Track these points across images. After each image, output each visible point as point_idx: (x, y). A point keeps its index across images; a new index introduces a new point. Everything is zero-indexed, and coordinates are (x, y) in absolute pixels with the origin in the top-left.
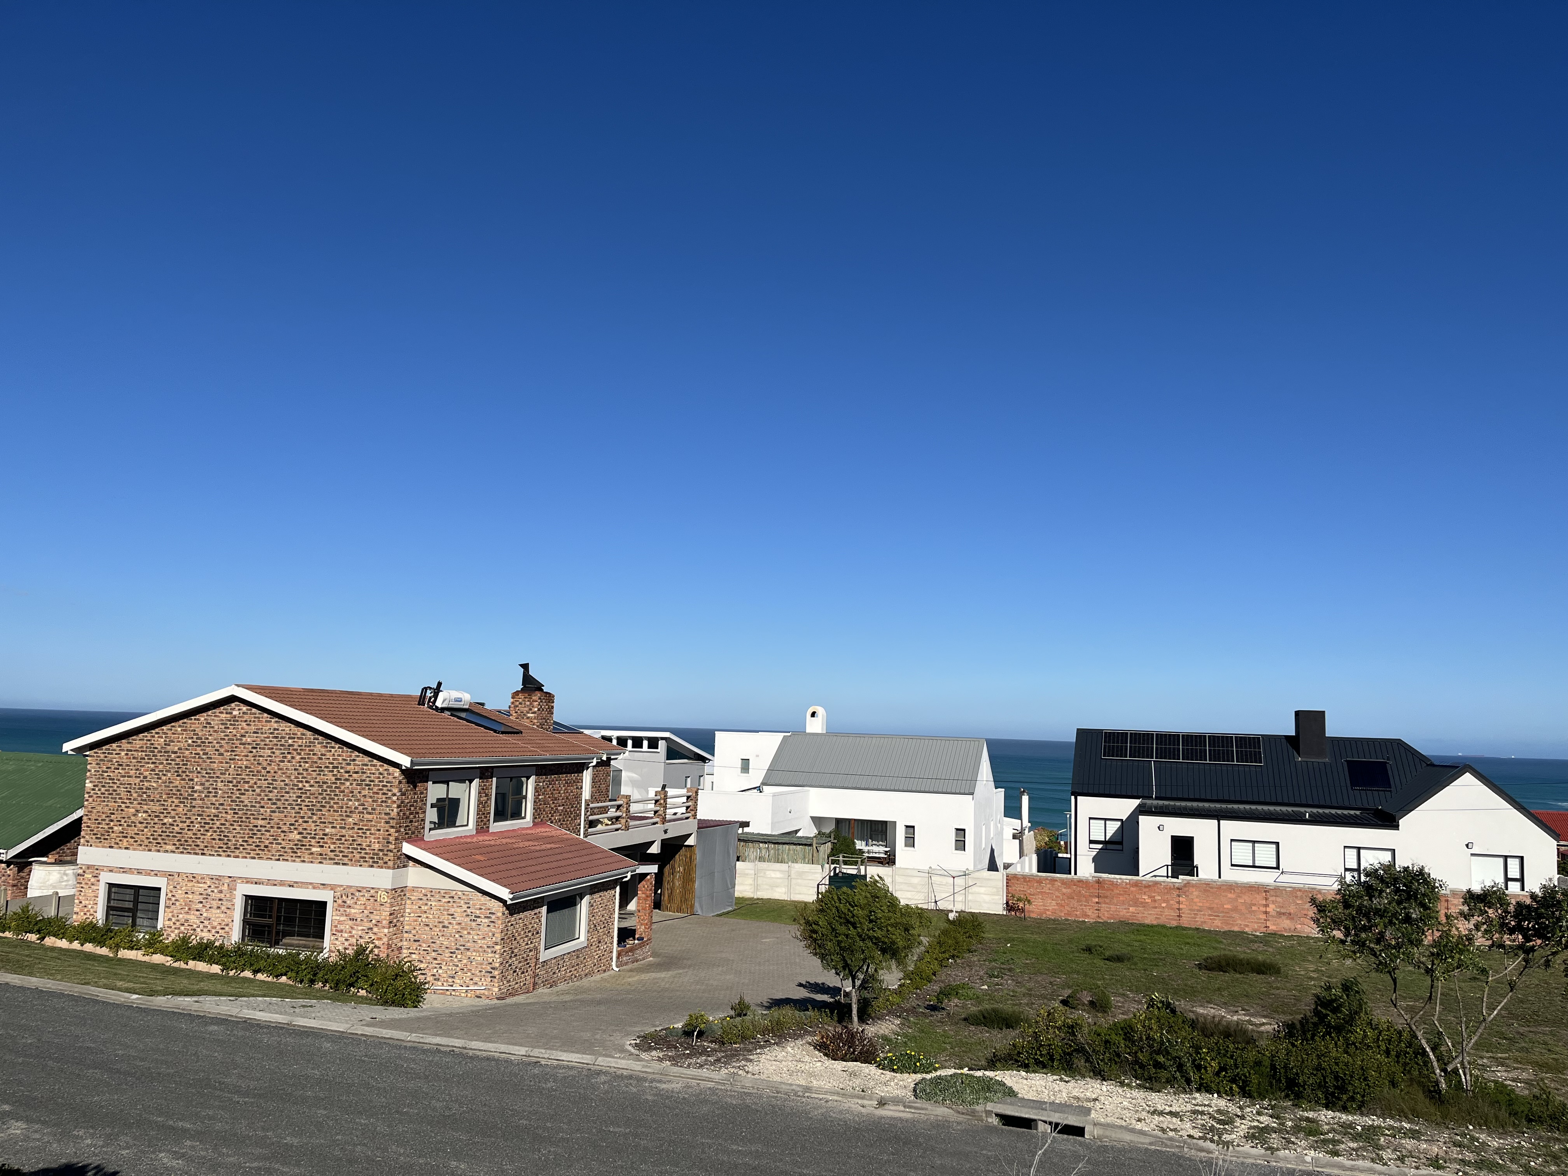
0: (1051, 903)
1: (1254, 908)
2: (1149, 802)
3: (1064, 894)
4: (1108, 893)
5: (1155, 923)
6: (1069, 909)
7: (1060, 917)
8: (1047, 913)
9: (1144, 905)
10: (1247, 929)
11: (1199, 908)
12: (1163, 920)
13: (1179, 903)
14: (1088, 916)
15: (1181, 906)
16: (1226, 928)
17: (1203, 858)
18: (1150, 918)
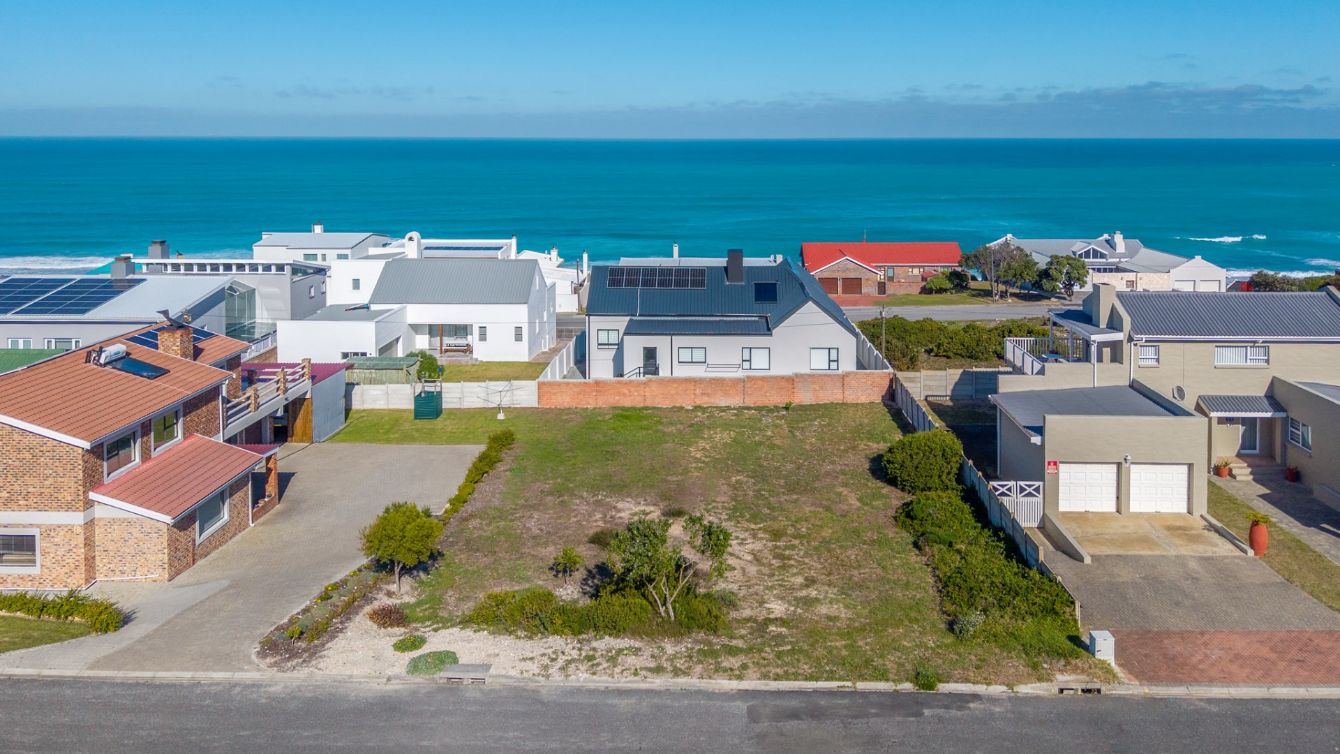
0: (566, 398)
2: (634, 318)
3: (575, 392)
4: (602, 389)
5: (630, 406)
6: (578, 401)
7: (572, 406)
8: (565, 404)
9: (624, 395)
10: (684, 405)
11: (656, 394)
12: (634, 404)
13: (645, 392)
14: (589, 404)
15: (646, 395)
16: (672, 406)
17: (663, 360)
18: (627, 402)
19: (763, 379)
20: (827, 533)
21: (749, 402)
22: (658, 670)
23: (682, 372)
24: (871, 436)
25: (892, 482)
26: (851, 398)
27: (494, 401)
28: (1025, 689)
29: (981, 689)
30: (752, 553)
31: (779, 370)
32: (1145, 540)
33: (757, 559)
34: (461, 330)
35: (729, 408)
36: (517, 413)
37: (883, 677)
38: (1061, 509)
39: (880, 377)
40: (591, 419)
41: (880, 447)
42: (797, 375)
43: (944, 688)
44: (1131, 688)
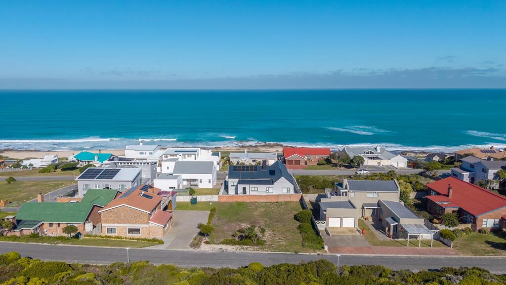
2: (240, 179)
3: (227, 198)
4: (233, 197)
7: (226, 201)
9: (239, 199)
11: (246, 199)
14: (230, 201)
17: (247, 190)
18: (239, 201)
19: (271, 195)
20: (283, 230)
21: (268, 201)
22: (254, 250)
23: (252, 193)
24: (296, 210)
25: (298, 220)
26: (292, 200)
27: (209, 200)
28: (312, 254)
29: (305, 254)
30: (269, 234)
31: (275, 193)
32: (343, 232)
33: (270, 235)
34: (195, 180)
35: (263, 202)
36: (214, 203)
37: (290, 252)
38: (329, 226)
39: (299, 195)
40: (231, 205)
41: (296, 212)
42: (279, 195)
43: (299, 253)
44: (329, 254)
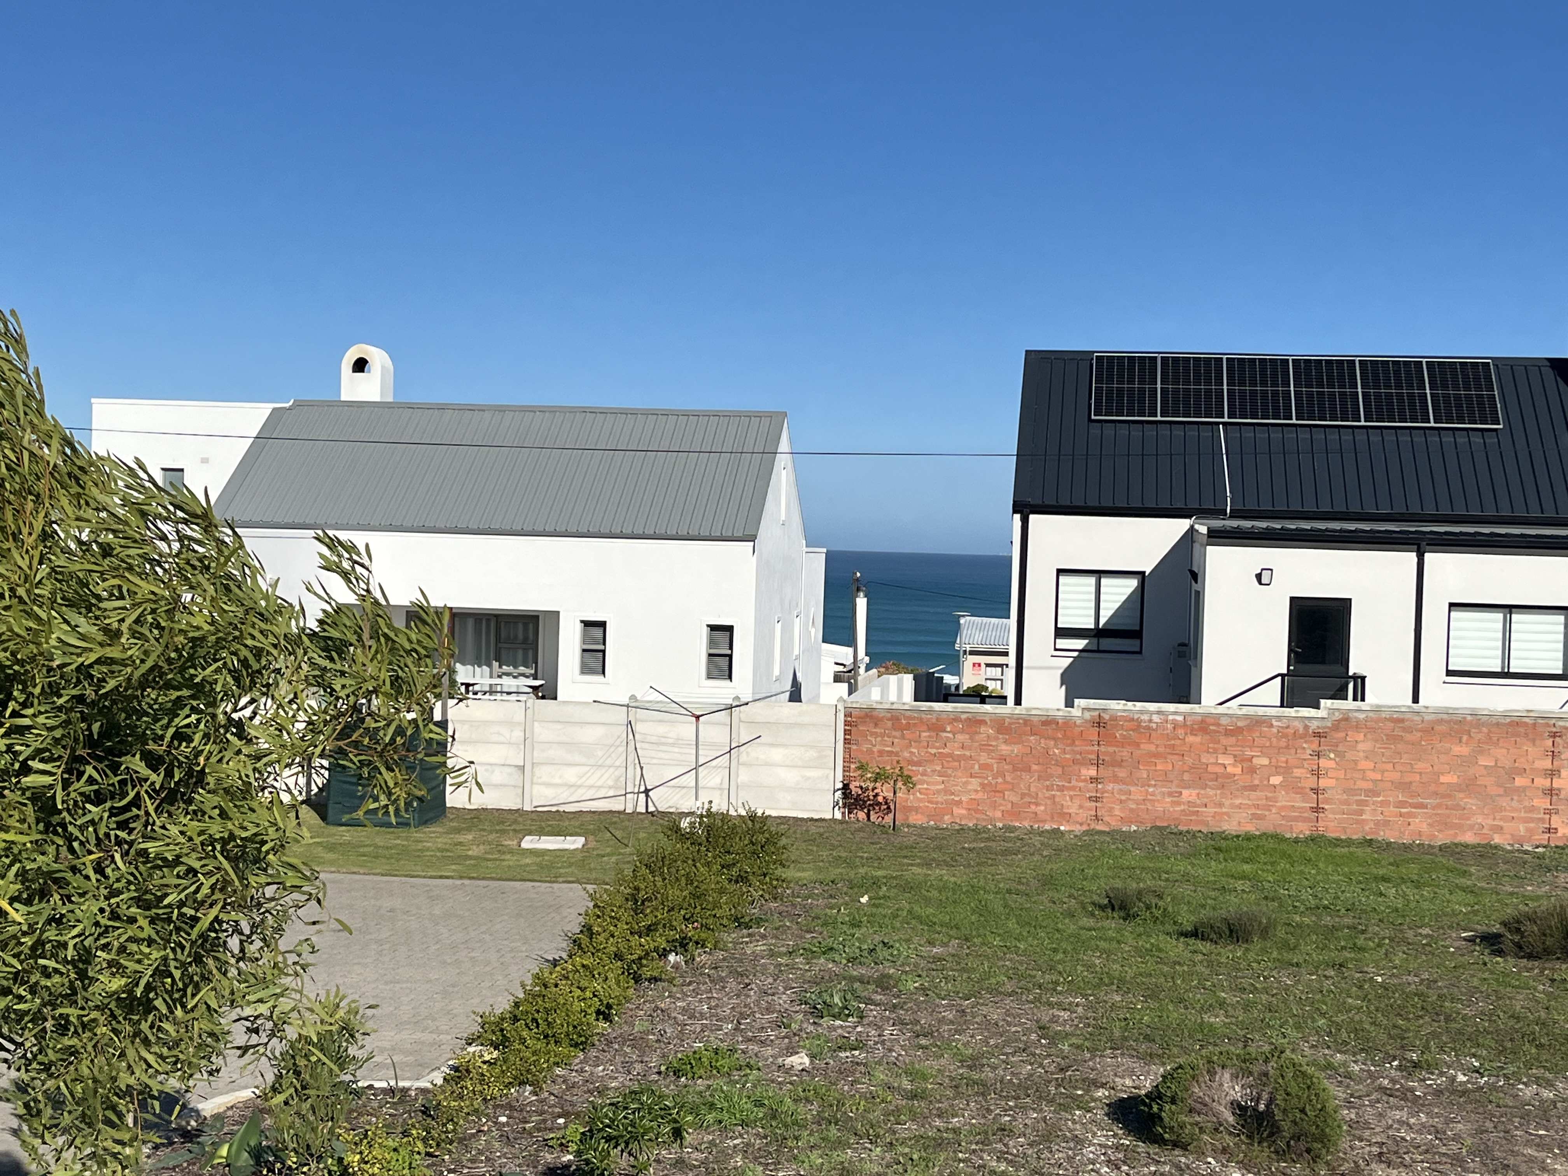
0: (966, 783)
1: (1519, 781)
3: (1003, 759)
4: (1125, 753)
5: (1251, 828)
6: (1015, 799)
7: (991, 820)
8: (957, 811)
9: (1223, 781)
10: (1497, 840)
11: (1369, 785)
12: (1272, 822)
13: (1317, 773)
15: (1323, 783)
16: (1442, 838)
17: (1376, 646)
18: (1237, 816)
34: (518, 633)
